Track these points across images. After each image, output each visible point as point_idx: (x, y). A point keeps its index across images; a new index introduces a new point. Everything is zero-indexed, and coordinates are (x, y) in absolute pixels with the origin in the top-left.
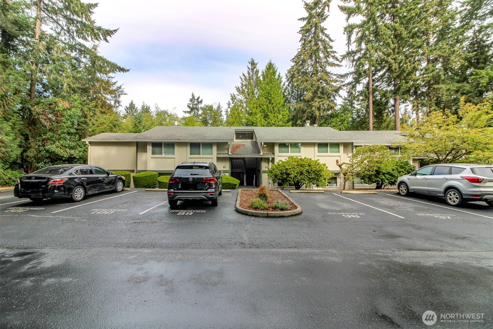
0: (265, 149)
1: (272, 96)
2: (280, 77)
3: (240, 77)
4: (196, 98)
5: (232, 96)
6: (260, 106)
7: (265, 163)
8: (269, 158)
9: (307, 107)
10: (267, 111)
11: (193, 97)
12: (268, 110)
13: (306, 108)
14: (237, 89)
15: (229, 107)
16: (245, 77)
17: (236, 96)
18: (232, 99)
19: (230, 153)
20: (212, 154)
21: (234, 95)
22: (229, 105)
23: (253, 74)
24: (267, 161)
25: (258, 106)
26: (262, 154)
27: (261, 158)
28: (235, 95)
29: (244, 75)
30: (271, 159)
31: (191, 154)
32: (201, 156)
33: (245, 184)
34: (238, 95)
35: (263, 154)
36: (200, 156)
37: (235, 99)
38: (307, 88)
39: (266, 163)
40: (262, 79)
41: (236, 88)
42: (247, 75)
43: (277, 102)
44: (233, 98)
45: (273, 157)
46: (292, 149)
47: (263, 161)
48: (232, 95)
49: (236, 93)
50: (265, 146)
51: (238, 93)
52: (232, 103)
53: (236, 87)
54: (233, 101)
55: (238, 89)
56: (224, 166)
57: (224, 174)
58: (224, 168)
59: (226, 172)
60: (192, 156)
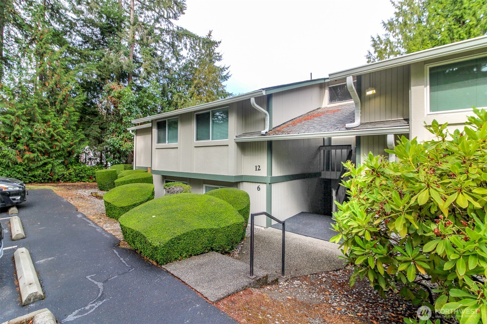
8: (385, 136)
20: (228, 137)
22: (369, 58)
27: (358, 139)
30: (391, 138)
31: (197, 139)
32: (210, 142)
41: (383, 25)
47: (364, 151)
50: (370, 93)
52: (375, 52)
56: (256, 166)
57: (258, 188)
58: (257, 169)
59: (260, 183)
60: (198, 142)
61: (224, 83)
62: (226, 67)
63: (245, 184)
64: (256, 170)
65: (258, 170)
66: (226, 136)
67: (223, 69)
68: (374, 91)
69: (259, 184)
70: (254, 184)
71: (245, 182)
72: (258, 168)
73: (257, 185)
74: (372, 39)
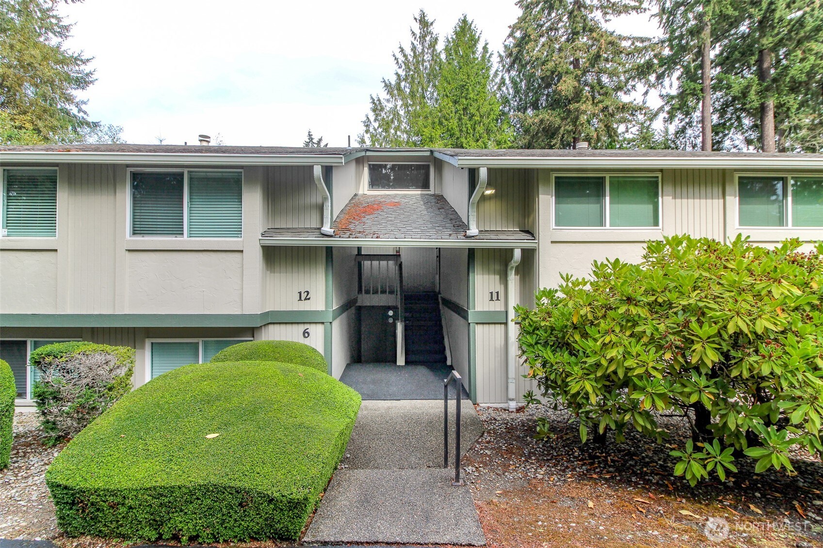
0: (491, 207)
1: (471, 96)
2: (487, 52)
3: (394, 55)
4: (315, 141)
5: (373, 102)
6: (441, 123)
7: (486, 277)
8: (511, 251)
9: (563, 119)
10: (458, 134)
11: (311, 139)
12: (461, 131)
13: (558, 121)
14: (386, 85)
15: (367, 131)
16: (405, 56)
17: (384, 103)
18: (374, 110)
19: (327, 229)
20: (238, 232)
21: (379, 100)
22: (367, 126)
23: (423, 50)
24: (497, 267)
25: (437, 120)
26: (473, 231)
27: (471, 252)
28: (382, 101)
29: (402, 50)
30: (517, 254)
31: (135, 233)
32: (184, 240)
33: (401, 360)
34: (388, 101)
35: (481, 231)
36: (179, 238)
37: (382, 109)
38: (559, 69)
39: (492, 277)
40: (444, 60)
41: (383, 84)
42: (408, 51)
43: (483, 110)
44: (377, 107)
45: (529, 244)
46: (615, 206)
47: (478, 268)
48: (376, 99)
49: (384, 95)
50: (488, 192)
51: (388, 97)
52: (376, 120)
53: (384, 81)
54: (377, 115)
55: (388, 86)
56: (300, 293)
57: (305, 332)
58: (303, 298)
59: (310, 323)
60: (138, 238)
61: (78, 94)
62: (83, 58)
63: (271, 327)
64: (300, 299)
65: (306, 299)
66: (237, 231)
67: (76, 60)
68: (494, 191)
69: (307, 326)
70: (295, 327)
71: (274, 323)
72: (304, 296)
73: (302, 328)
74: (371, 101)
